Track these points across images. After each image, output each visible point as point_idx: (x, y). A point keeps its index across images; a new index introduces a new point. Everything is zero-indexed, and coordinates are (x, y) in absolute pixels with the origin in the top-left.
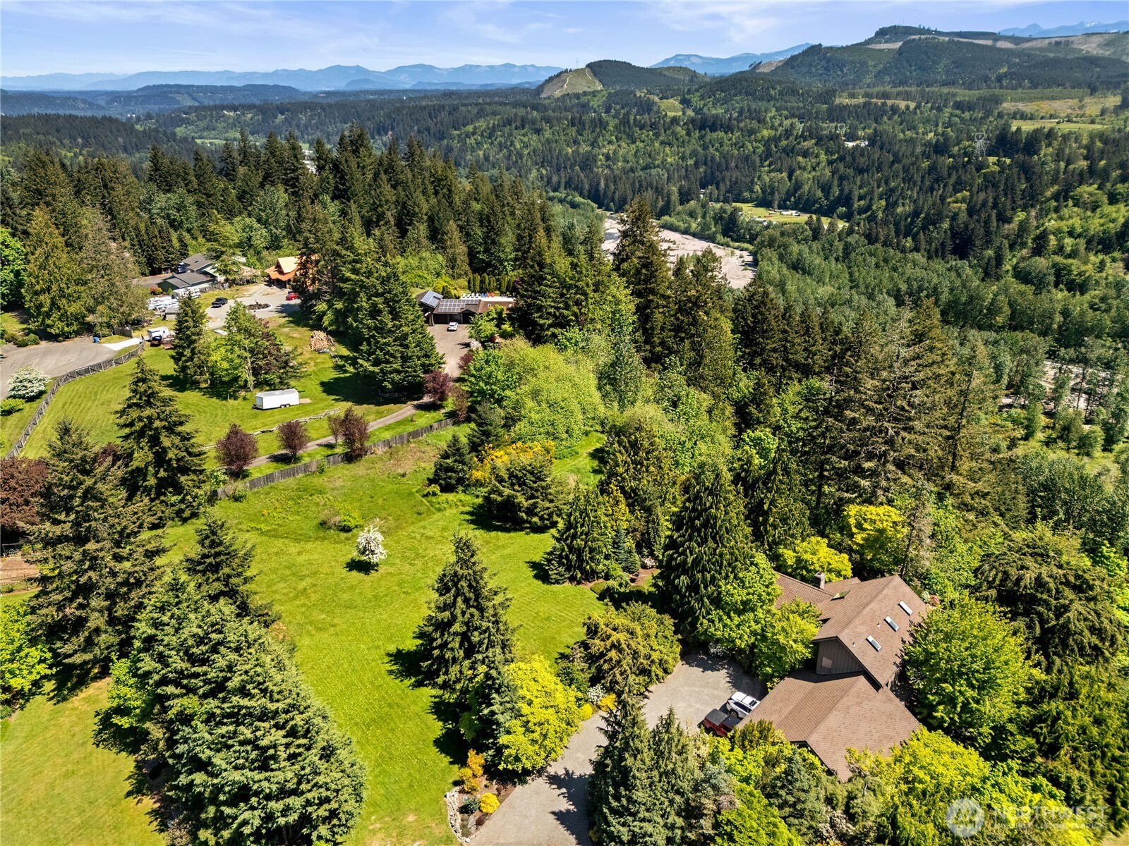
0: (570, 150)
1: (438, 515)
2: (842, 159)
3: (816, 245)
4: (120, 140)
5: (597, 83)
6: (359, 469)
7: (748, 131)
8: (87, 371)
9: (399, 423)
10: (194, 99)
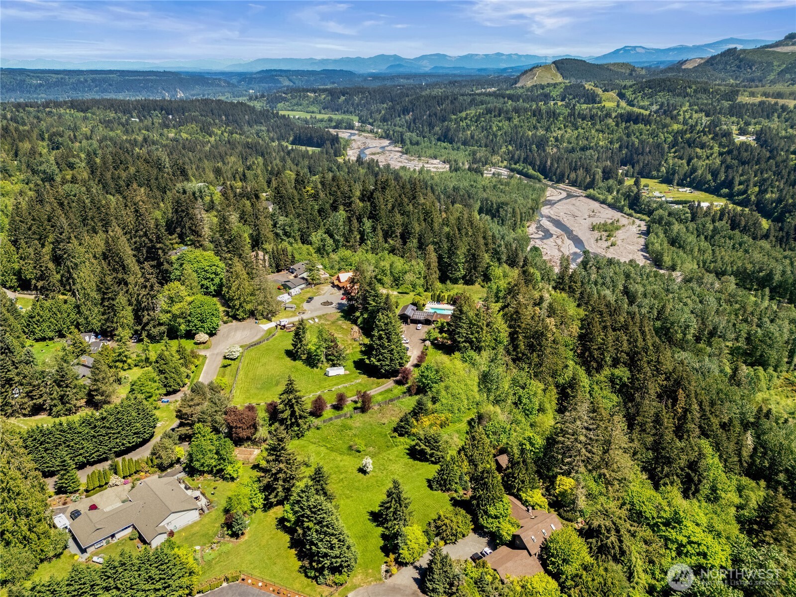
0: (530, 133)
1: (396, 448)
2: (729, 152)
3: (692, 226)
4: (247, 117)
5: (559, 75)
6: (366, 417)
7: (662, 125)
8: (255, 345)
9: (386, 391)
10: (290, 80)
